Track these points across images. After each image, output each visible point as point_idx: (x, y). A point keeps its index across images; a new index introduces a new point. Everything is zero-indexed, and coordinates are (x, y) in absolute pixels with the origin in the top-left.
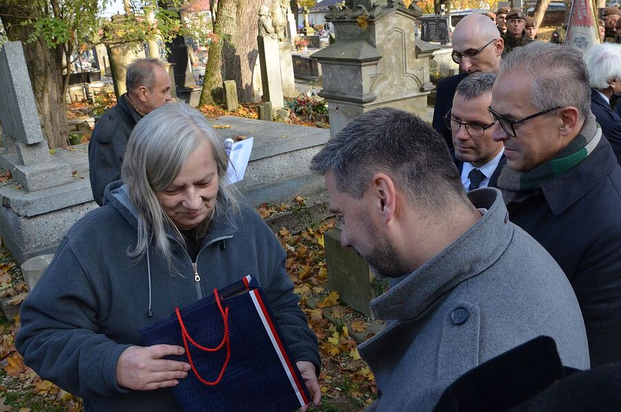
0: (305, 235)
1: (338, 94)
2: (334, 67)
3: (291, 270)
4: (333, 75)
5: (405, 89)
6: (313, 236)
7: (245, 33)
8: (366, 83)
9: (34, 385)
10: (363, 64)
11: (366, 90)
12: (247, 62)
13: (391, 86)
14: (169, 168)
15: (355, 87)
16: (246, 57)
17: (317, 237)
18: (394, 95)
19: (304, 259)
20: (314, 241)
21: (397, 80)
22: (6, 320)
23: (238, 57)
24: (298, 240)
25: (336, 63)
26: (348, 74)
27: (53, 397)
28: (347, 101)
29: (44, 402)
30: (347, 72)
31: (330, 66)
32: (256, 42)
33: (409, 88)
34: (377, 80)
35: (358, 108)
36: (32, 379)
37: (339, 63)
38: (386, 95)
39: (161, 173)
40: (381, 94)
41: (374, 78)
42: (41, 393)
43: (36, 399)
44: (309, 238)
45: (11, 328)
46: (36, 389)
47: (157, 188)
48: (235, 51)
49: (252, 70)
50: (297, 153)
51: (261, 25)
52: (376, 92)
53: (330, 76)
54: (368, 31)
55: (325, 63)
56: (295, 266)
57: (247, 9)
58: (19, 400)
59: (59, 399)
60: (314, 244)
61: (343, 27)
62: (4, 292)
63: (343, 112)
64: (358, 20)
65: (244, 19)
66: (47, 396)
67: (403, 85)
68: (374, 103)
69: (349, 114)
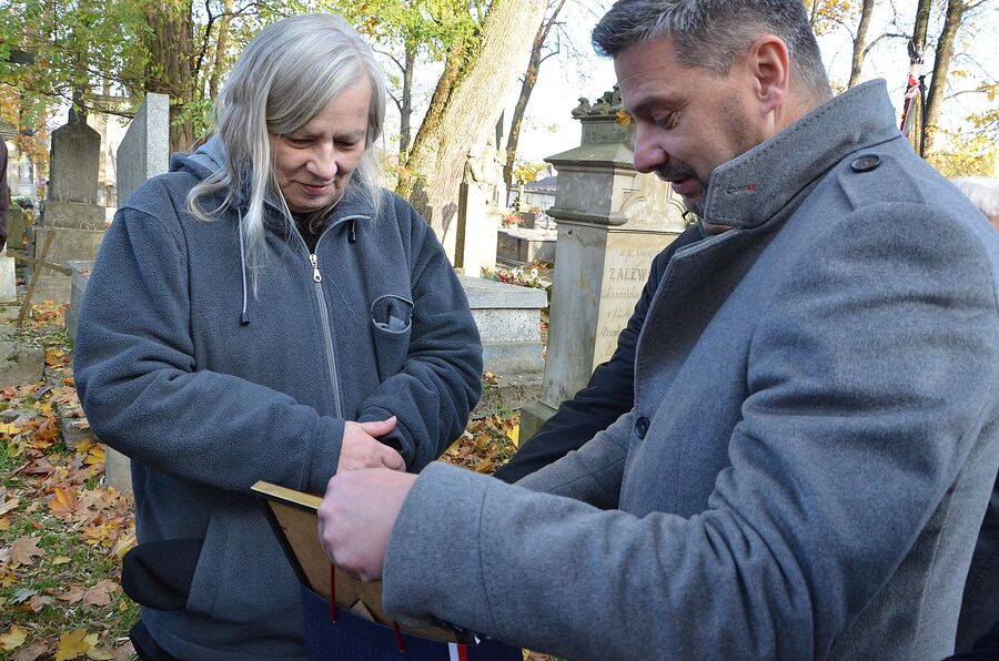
0: (490, 423)
1: (575, 212)
2: (575, 175)
3: (464, 462)
4: (571, 185)
5: (666, 221)
6: (500, 427)
7: (444, 180)
8: (617, 198)
9: (82, 529)
10: (616, 170)
11: (615, 207)
12: (441, 217)
13: (649, 211)
14: (308, 99)
15: (601, 203)
16: (440, 211)
17: (505, 428)
18: (651, 224)
19: (484, 452)
20: (500, 433)
21: (657, 205)
22: (65, 449)
23: (430, 209)
24: (479, 428)
25: (579, 168)
26: (593, 184)
27: (105, 551)
28: (587, 222)
29: (92, 555)
30: (592, 182)
31: (570, 174)
32: (457, 192)
33: (673, 220)
34: (633, 197)
35: (601, 231)
36: (81, 523)
37: (583, 169)
38: (640, 222)
39: (292, 104)
40: (634, 218)
41: (628, 193)
42: (90, 542)
43: (79, 549)
44: (495, 428)
45: (69, 459)
46: (84, 535)
47: (277, 130)
48: (427, 200)
49: (446, 229)
50: (497, 313)
51: (468, 169)
52: (628, 214)
53: (568, 187)
54: (629, 132)
55: (565, 170)
56: (470, 457)
57: (453, 150)
58: (57, 545)
59: (112, 554)
60: (500, 437)
61: (594, 127)
62: (70, 411)
63: (578, 237)
64: (618, 114)
65: (447, 162)
66: (97, 548)
67: (665, 213)
68: (623, 227)
69: (585, 241)
